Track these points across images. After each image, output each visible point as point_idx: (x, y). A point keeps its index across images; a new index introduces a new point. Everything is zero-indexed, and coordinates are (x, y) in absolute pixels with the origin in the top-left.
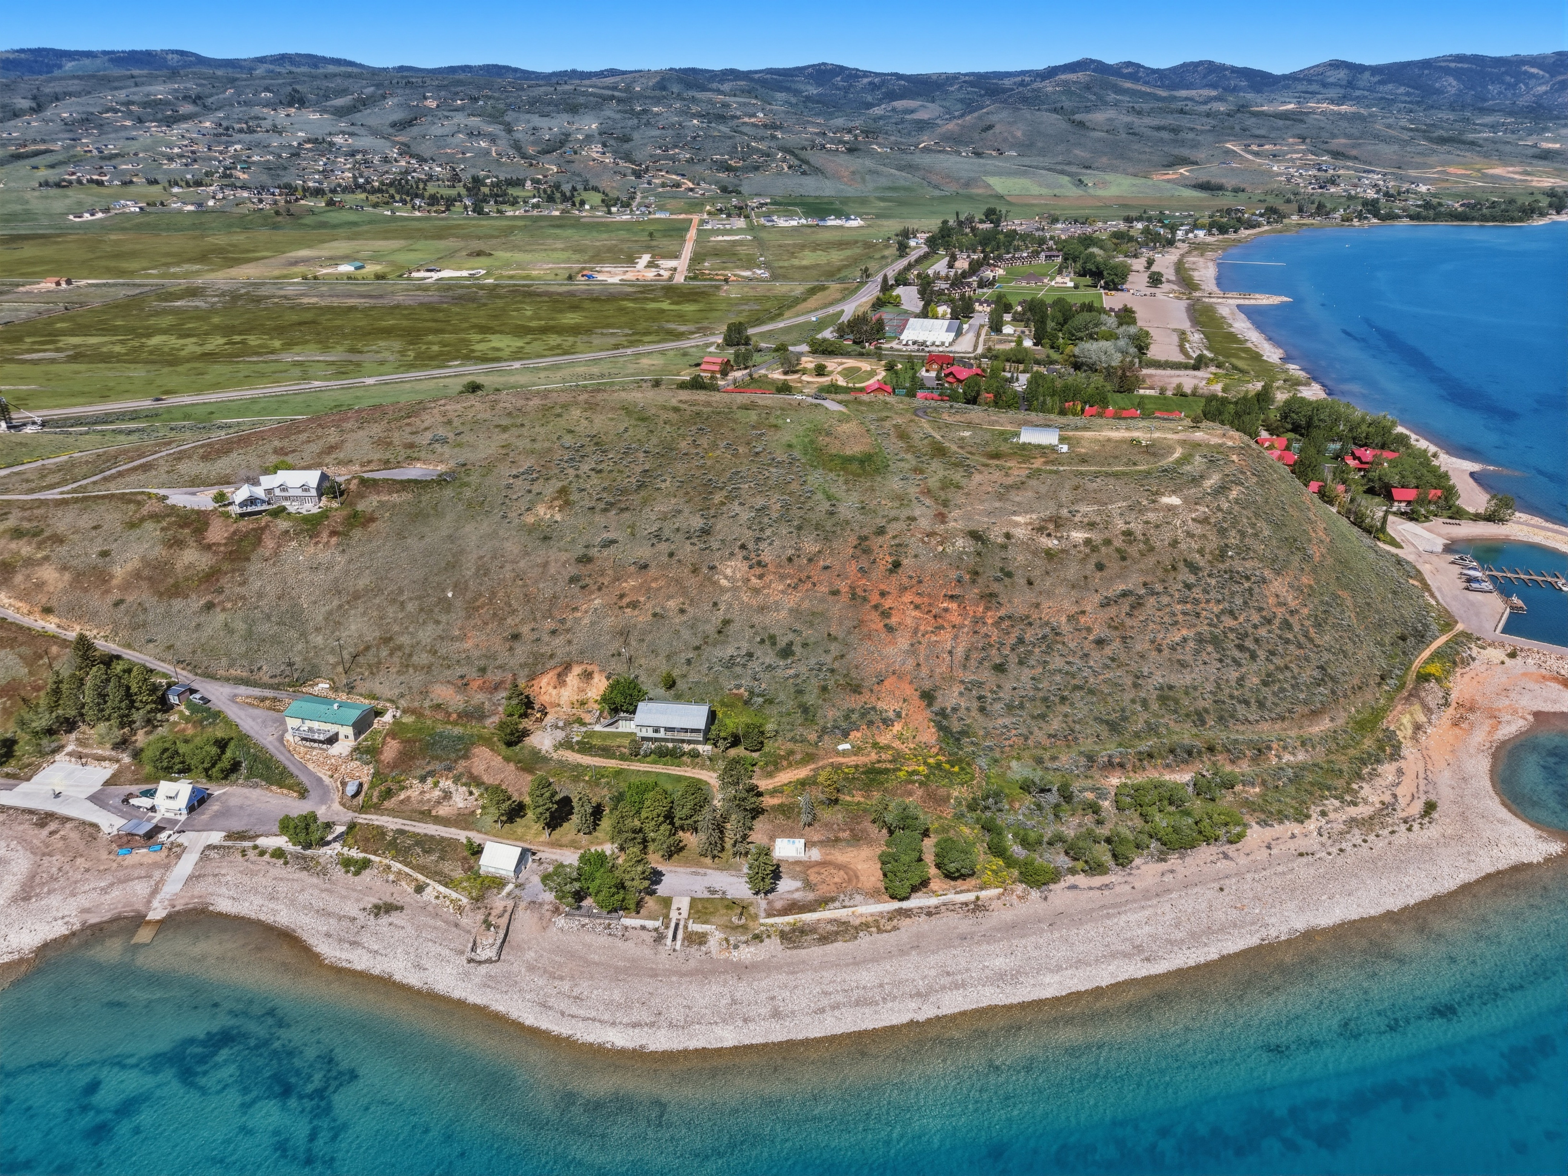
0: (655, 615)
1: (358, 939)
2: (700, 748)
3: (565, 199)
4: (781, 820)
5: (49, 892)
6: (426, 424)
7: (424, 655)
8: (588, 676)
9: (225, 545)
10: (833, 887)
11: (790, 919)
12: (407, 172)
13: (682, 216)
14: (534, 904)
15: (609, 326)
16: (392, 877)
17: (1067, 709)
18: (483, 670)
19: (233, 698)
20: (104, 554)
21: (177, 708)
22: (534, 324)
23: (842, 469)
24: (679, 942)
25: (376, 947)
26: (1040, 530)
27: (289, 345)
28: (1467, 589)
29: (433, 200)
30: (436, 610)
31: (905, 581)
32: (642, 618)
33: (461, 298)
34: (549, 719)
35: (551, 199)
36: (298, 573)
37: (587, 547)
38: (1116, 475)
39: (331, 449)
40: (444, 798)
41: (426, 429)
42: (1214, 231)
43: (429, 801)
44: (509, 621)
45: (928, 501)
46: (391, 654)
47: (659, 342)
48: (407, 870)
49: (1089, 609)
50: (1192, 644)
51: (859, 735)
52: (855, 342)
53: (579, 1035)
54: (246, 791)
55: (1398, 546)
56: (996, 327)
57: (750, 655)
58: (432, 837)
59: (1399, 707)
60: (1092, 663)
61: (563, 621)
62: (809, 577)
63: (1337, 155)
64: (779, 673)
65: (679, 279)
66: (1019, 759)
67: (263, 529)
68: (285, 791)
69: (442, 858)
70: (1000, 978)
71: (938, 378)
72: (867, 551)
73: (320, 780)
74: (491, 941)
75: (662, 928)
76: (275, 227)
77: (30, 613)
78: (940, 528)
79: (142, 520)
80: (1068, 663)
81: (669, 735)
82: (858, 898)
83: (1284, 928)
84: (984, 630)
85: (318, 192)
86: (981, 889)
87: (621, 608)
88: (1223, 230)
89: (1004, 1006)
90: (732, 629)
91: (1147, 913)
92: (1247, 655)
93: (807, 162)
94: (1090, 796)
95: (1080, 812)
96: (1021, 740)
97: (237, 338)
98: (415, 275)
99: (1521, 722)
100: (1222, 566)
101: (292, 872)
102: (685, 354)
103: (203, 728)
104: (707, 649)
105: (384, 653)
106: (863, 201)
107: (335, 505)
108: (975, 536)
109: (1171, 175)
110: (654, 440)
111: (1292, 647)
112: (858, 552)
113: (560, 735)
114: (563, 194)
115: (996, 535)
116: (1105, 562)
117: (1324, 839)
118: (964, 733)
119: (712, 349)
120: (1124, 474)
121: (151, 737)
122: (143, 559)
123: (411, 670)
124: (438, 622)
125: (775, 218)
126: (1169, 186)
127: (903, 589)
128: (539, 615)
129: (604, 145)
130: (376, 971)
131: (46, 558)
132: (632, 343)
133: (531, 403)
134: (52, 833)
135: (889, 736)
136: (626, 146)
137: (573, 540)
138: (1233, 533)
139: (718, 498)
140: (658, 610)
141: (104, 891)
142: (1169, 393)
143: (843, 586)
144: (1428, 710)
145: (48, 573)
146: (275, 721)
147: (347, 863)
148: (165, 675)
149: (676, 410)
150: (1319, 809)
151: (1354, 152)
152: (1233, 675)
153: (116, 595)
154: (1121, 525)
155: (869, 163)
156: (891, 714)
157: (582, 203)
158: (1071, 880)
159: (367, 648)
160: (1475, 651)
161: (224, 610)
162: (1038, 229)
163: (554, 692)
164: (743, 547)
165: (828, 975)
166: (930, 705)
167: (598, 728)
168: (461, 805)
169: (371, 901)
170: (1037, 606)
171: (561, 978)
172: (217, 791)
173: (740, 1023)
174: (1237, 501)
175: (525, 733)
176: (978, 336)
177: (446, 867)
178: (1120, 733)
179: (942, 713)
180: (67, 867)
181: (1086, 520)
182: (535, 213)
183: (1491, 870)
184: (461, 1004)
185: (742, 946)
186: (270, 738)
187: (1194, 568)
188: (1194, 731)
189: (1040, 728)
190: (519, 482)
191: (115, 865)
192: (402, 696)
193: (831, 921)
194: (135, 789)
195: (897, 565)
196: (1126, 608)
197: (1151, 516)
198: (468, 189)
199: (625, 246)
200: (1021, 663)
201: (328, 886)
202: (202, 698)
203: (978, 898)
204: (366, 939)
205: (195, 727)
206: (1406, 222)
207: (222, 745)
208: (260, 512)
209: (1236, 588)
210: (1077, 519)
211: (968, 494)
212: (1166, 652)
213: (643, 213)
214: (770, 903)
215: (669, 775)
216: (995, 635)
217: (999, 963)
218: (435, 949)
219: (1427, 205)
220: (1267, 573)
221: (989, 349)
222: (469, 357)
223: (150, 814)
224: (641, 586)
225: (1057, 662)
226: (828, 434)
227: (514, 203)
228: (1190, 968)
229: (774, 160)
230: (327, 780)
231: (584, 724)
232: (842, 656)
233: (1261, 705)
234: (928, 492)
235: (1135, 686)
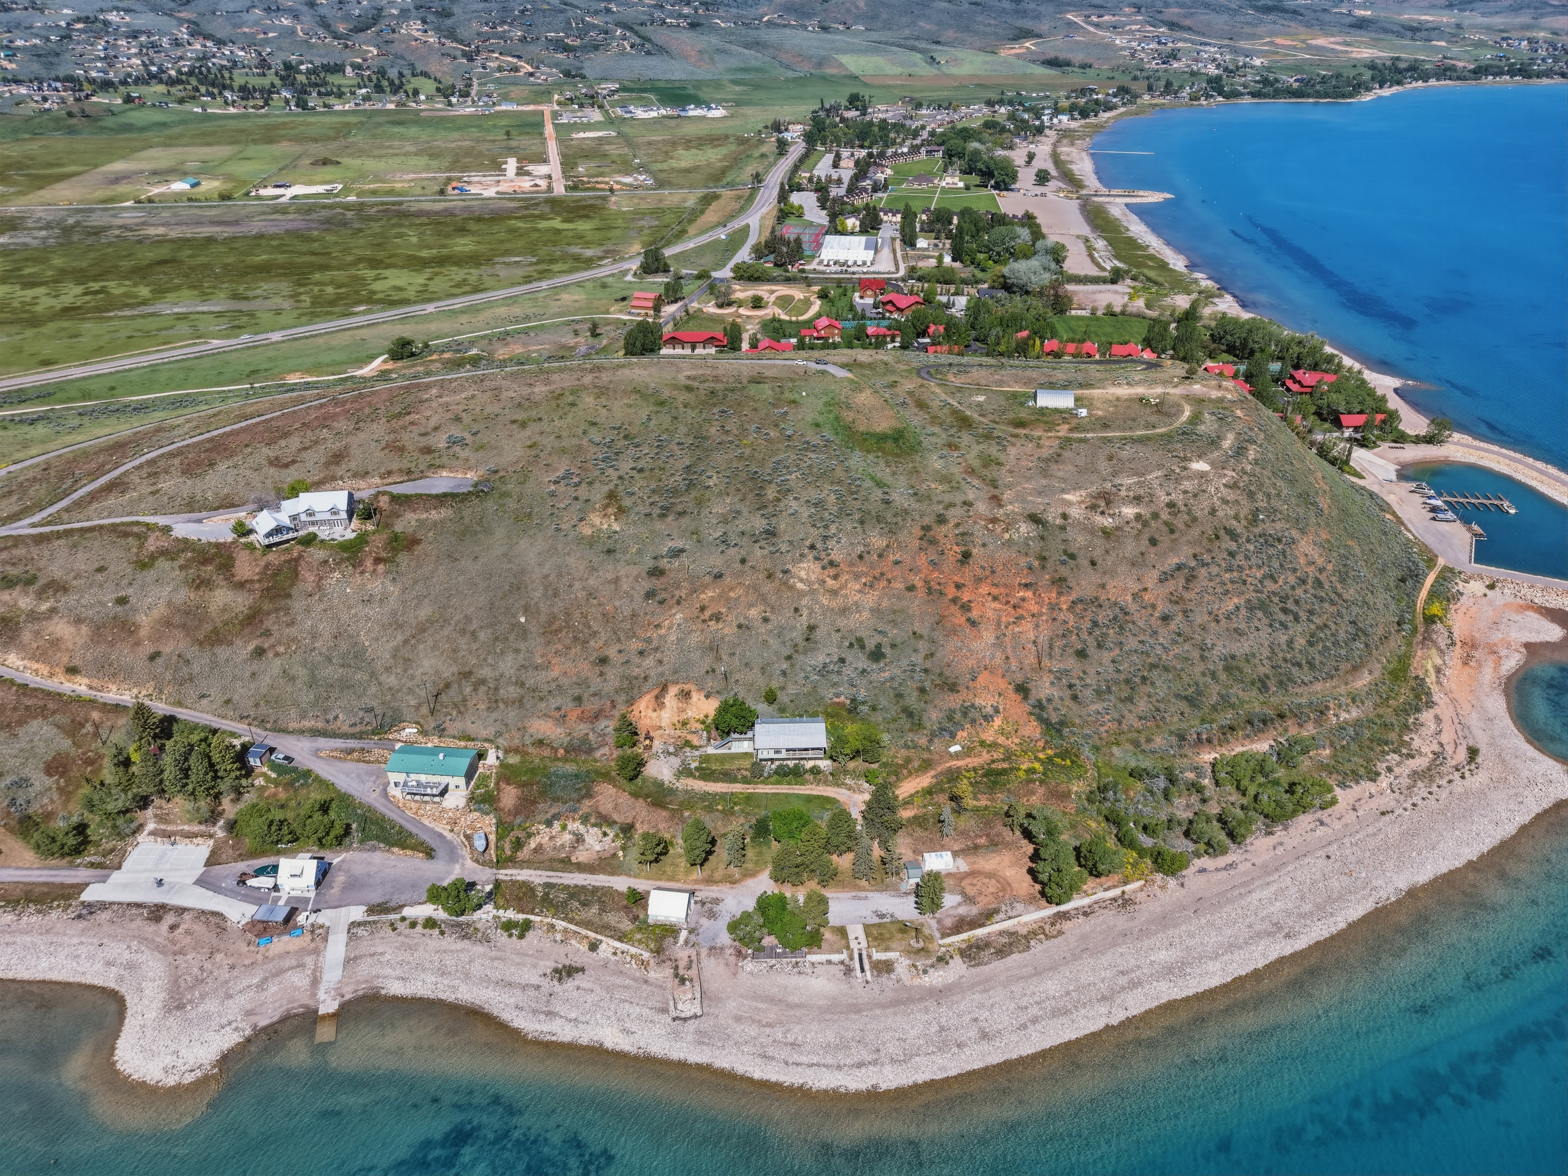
0: (740, 626)
1: (552, 1009)
2: (819, 763)
3: (396, 89)
4: (919, 832)
5: (202, 997)
6: (433, 423)
7: (511, 689)
8: (686, 695)
9: (259, 581)
10: (990, 898)
11: (964, 936)
12: (204, 58)
13: (531, 108)
14: (715, 950)
15: (507, 253)
16: (559, 937)
17: (1148, 689)
18: (578, 699)
19: (316, 753)
20: (122, 601)
21: (257, 771)
22: (424, 253)
23: (879, 449)
24: (868, 973)
25: (573, 1015)
26: (1093, 507)
27: (160, 292)
28: (1434, 519)
29: (246, 92)
30: (512, 637)
31: (979, 572)
32: (728, 630)
33: (328, 221)
34: (657, 745)
35: (379, 89)
36: (350, 607)
37: (655, 558)
38: (1141, 440)
39: (338, 458)
40: (578, 841)
41: (436, 429)
42: (1076, 114)
43: (563, 846)
44: (592, 643)
45: (975, 482)
46: (475, 690)
47: (570, 271)
48: (573, 927)
49: (1150, 586)
50: (1243, 611)
51: (965, 734)
52: (776, 265)
53: (810, 1083)
54: (365, 855)
55: (1362, 477)
56: (909, 241)
57: (842, 660)
58: (583, 887)
59: (1419, 653)
60: (1161, 640)
61: (649, 641)
62: (882, 574)
63: (1172, 26)
64: (874, 676)
65: (559, 189)
66: (1118, 744)
67: (297, 560)
68: (409, 852)
69: (603, 910)
70: (1169, 971)
71: (876, 306)
72: (933, 542)
73: (441, 836)
74: (690, 996)
75: (847, 961)
76: (71, 131)
77: (51, 675)
78: (1000, 513)
79: (153, 558)
80: (1141, 642)
81: (791, 755)
82: (1019, 907)
83: (1391, 890)
84: (1062, 616)
85: (106, 85)
86: (1126, 883)
87: (704, 621)
88: (1084, 114)
89: (1183, 1000)
90: (819, 634)
91: (1273, 888)
92: (1291, 617)
93: (649, 40)
94: (1190, 775)
95: (1186, 793)
96: (1116, 725)
97: (96, 286)
98: (263, 192)
99: (1518, 656)
100: (1257, 531)
101: (450, 942)
102: (604, 286)
103: (296, 790)
104: (799, 658)
105: (468, 690)
106: (717, 85)
107: (370, 527)
108: (1035, 519)
109: (1018, 49)
110: (683, 429)
111: (1326, 605)
112: (925, 544)
113: (676, 762)
114: (392, 83)
115: (1053, 517)
116: (1157, 537)
117: (1397, 795)
118: (1063, 723)
119: (629, 278)
120: (1148, 438)
121: (241, 806)
122: (169, 603)
123: (501, 705)
124: (517, 651)
125: (632, 108)
126: (1020, 62)
127: (978, 580)
128: (622, 636)
129: (424, 22)
130: (584, 1041)
131: (53, 610)
132: (543, 275)
133: (536, 390)
134: (173, 928)
135: (992, 732)
136: (449, 22)
137: (639, 552)
138: (1260, 496)
139: (771, 493)
140: (742, 620)
141: (261, 986)
142: (1099, 313)
143: (917, 581)
144: (1442, 653)
145: (61, 628)
146: (370, 773)
147: (508, 926)
148: (233, 735)
149: (689, 389)
150: (1384, 765)
151: (1187, 22)
152: (1282, 638)
153: (148, 648)
154: (1164, 499)
155: (714, 40)
156: (989, 710)
157: (416, 93)
158: (1198, 863)
159: (448, 686)
160: (1461, 586)
161: (277, 654)
162: (905, 118)
163: (654, 715)
164: (812, 547)
165: (1017, 988)
166: (1026, 698)
167: (710, 750)
168: (598, 848)
169: (548, 965)
170: (1103, 586)
171: (770, 1025)
172: (336, 859)
173: (955, 1050)
174: (1256, 462)
175: (641, 764)
176: (894, 252)
177: (612, 918)
178: (1199, 708)
179: (1039, 705)
180: (208, 965)
181: (1131, 494)
182: (367, 106)
183: (1538, 810)
184: (682, 1065)
185: (931, 970)
186: (374, 795)
187: (1233, 535)
188: (1262, 698)
189: (1130, 711)
190: (561, 488)
191: (260, 957)
192: (498, 734)
193: (1001, 933)
194: (242, 866)
195: (967, 555)
196: (1182, 582)
197: (1187, 485)
198: (282, 78)
199: (484, 147)
200: (1100, 646)
201: (498, 954)
202: (286, 758)
203: (1123, 893)
204: (557, 1006)
205: (286, 790)
206: (1247, 100)
207: (325, 808)
208: (287, 541)
209: (1271, 551)
210: (1123, 493)
211: (1011, 472)
212: (1223, 621)
213: (486, 104)
214: (939, 922)
215: (798, 796)
216: (1071, 619)
217: (1163, 956)
218: (635, 1010)
219: (1265, 81)
220: (1295, 533)
221: (913, 269)
222: (371, 300)
223: (274, 894)
224: (720, 596)
225: (1132, 643)
226: (849, 408)
227: (340, 95)
228: (1326, 940)
229: (613, 38)
230: (449, 836)
231: (696, 748)
232: (932, 655)
233: (1311, 665)
234: (971, 472)
235: (1203, 658)
